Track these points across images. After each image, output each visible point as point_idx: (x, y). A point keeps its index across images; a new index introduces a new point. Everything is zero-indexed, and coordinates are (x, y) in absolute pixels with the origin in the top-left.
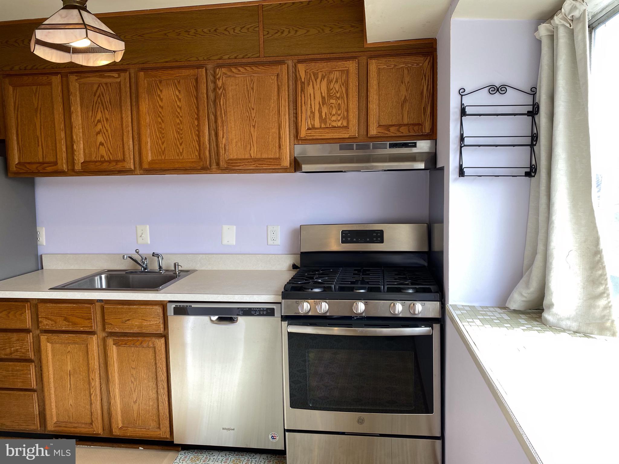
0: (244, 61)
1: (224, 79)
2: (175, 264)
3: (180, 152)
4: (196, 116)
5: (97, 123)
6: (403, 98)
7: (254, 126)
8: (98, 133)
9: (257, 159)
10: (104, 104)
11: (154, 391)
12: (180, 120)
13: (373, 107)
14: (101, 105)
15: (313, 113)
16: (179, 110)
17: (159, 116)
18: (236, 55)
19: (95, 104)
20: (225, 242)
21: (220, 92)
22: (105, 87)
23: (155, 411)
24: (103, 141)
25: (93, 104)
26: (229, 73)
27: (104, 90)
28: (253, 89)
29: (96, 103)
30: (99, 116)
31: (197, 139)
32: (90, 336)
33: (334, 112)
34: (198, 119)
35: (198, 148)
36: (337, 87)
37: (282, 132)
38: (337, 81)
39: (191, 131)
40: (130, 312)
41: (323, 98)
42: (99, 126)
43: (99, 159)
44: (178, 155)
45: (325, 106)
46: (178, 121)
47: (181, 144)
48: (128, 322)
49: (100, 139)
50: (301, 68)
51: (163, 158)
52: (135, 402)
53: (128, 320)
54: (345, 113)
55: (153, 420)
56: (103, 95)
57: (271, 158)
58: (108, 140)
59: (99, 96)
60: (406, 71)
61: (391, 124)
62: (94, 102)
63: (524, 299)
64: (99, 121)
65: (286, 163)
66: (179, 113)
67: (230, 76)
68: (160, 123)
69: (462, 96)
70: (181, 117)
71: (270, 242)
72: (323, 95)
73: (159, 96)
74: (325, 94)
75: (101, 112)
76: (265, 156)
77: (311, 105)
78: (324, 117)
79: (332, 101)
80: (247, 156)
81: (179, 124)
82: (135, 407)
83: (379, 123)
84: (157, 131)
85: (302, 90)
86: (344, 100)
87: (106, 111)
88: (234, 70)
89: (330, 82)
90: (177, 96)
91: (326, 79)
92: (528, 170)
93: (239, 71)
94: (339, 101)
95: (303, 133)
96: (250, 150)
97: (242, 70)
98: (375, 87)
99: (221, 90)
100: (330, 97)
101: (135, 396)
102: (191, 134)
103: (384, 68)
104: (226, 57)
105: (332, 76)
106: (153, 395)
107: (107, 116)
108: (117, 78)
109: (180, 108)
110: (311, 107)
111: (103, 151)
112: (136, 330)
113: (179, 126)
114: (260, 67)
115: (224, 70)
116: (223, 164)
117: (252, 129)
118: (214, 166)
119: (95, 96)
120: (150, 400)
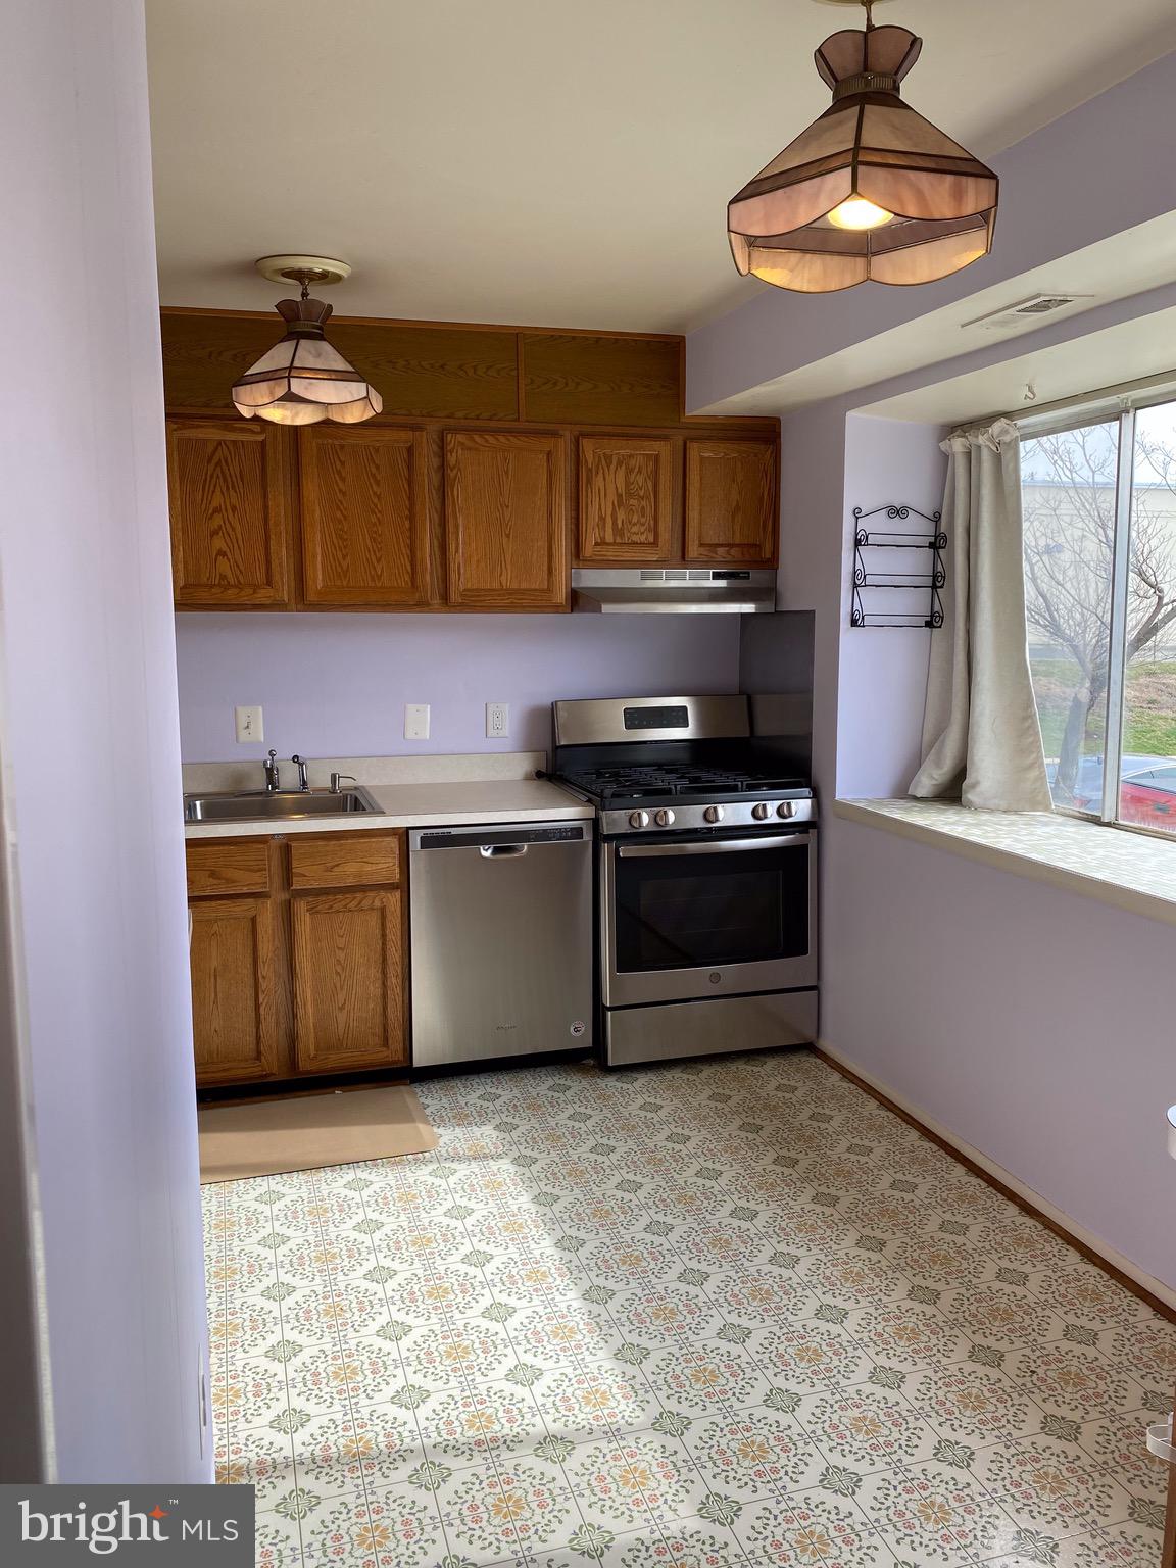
0: (493, 424)
1: (460, 452)
2: (333, 776)
3: (377, 575)
4: (407, 513)
5: (212, 514)
6: (734, 504)
7: (508, 536)
8: (214, 533)
9: (513, 590)
10: (229, 480)
11: (378, 984)
12: (378, 519)
13: (693, 516)
14: (221, 480)
15: (603, 519)
16: (376, 501)
17: (338, 508)
18: (477, 413)
19: (209, 479)
20: (410, 735)
21: (452, 475)
22: (231, 448)
23: (378, 1019)
24: (225, 549)
25: (206, 479)
26: (469, 444)
27: (230, 454)
28: (507, 473)
29: (212, 476)
30: (217, 500)
31: (409, 552)
32: (261, 901)
33: (635, 520)
34: (412, 518)
35: (409, 568)
36: (640, 479)
37: (555, 547)
38: (640, 471)
39: (398, 538)
40: (341, 851)
41: (619, 496)
42: (218, 520)
43: (217, 582)
44: (373, 580)
45: (622, 508)
46: (374, 519)
47: (378, 561)
48: (335, 869)
49: (219, 543)
50: (588, 447)
51: (345, 583)
52: (341, 1008)
53: (337, 865)
54: (652, 522)
55: (373, 1034)
56: (226, 462)
57: (536, 590)
58: (236, 545)
59: (218, 464)
60: (739, 465)
61: (716, 542)
62: (206, 474)
63: (934, 782)
64: (217, 510)
65: (561, 596)
66: (376, 507)
67: (470, 449)
68: (340, 521)
69: (857, 518)
70: (380, 512)
71: (491, 732)
72: (619, 490)
73: (339, 472)
74: (622, 489)
75: (223, 493)
76: (524, 585)
77: (600, 506)
78: (620, 525)
79: (632, 502)
80: (496, 585)
81: (374, 524)
82: (342, 1017)
83: (700, 541)
84: (334, 536)
85: (589, 481)
86: (650, 502)
87: (231, 492)
88: (477, 438)
89: (629, 471)
90: (374, 476)
91: (623, 467)
92: (928, 618)
93: (487, 441)
94: (643, 503)
95: (588, 550)
96: (501, 575)
97: (491, 439)
98: (697, 485)
99: (455, 471)
100: (630, 495)
101: (341, 997)
102: (398, 543)
103: (709, 458)
104: (460, 415)
105: (632, 462)
106: (375, 990)
107: (234, 501)
108: (258, 433)
109: (379, 498)
110: (600, 509)
111: (224, 566)
112: (350, 882)
113: (375, 529)
114: (522, 438)
115: (461, 438)
116: (454, 597)
117: (505, 540)
118: (437, 601)
119: (209, 461)
120: (370, 1001)
